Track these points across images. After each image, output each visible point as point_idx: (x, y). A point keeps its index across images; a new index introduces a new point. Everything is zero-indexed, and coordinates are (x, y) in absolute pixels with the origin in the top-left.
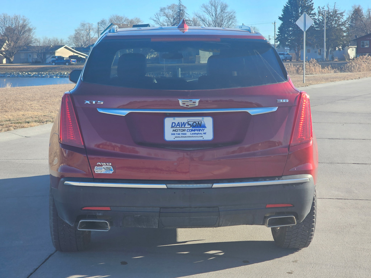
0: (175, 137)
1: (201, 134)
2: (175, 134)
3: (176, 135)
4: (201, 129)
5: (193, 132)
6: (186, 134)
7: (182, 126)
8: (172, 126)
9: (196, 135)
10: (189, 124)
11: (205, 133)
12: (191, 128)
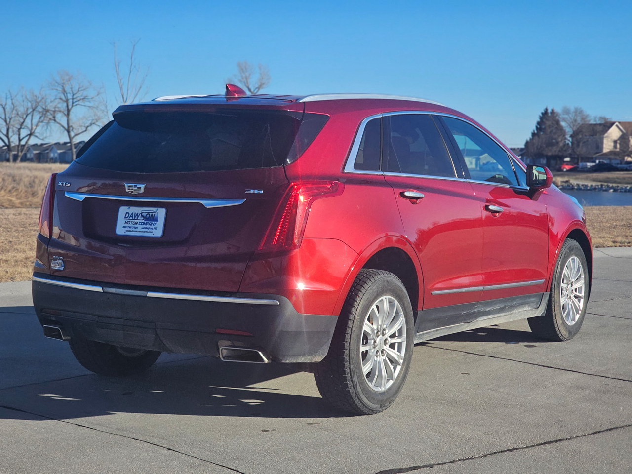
0: (127, 231)
1: (152, 228)
2: (126, 227)
3: (128, 229)
4: (153, 222)
5: (145, 226)
6: (137, 228)
7: (135, 218)
8: (125, 217)
9: (146, 230)
10: (142, 216)
11: (155, 228)
12: (143, 221)
